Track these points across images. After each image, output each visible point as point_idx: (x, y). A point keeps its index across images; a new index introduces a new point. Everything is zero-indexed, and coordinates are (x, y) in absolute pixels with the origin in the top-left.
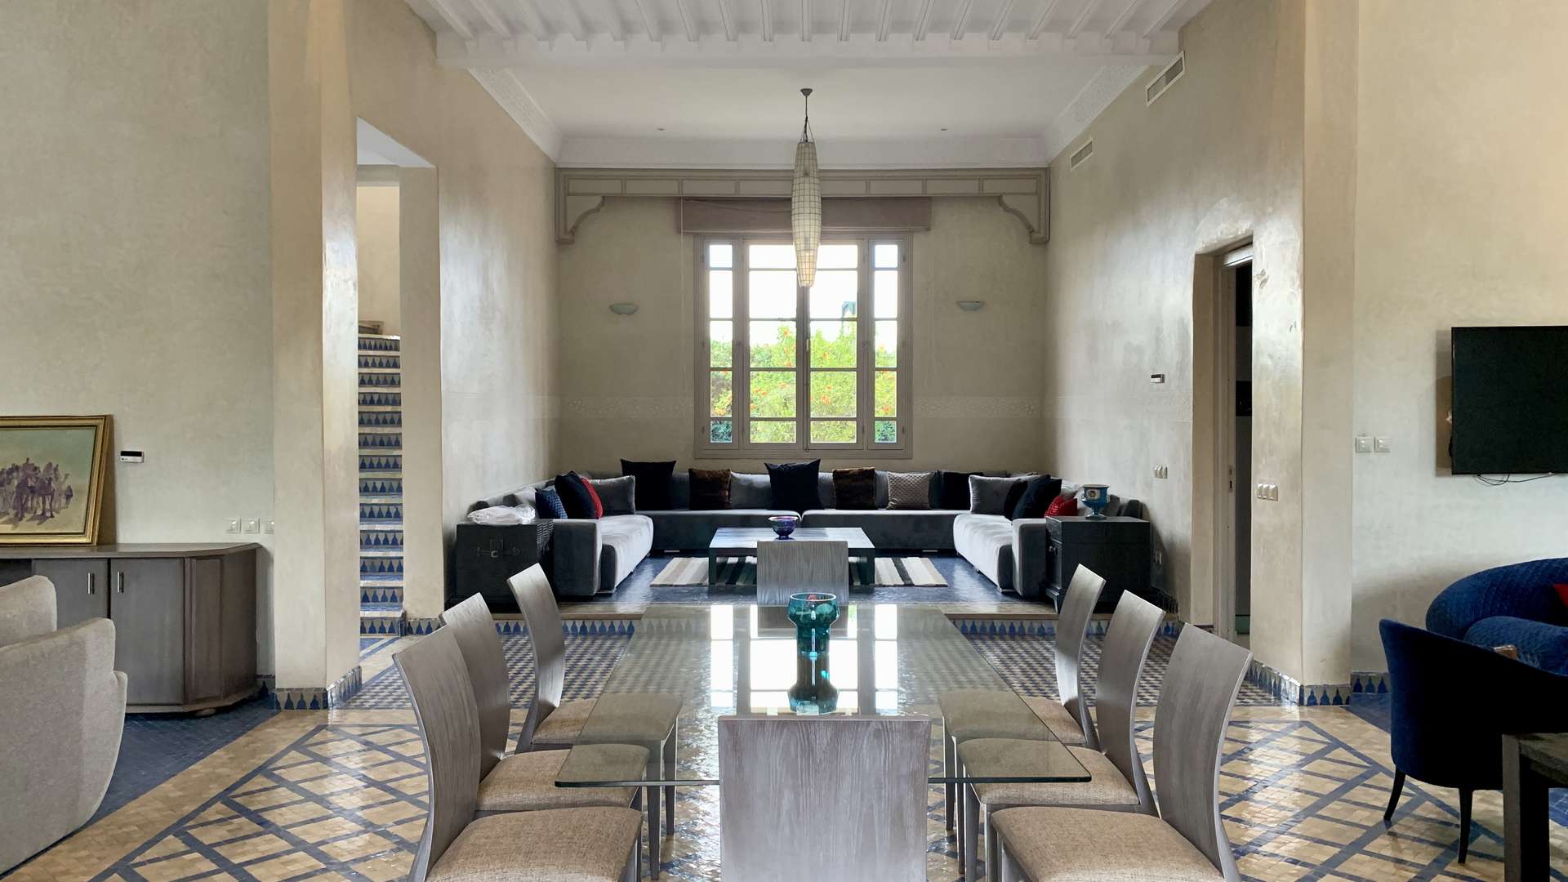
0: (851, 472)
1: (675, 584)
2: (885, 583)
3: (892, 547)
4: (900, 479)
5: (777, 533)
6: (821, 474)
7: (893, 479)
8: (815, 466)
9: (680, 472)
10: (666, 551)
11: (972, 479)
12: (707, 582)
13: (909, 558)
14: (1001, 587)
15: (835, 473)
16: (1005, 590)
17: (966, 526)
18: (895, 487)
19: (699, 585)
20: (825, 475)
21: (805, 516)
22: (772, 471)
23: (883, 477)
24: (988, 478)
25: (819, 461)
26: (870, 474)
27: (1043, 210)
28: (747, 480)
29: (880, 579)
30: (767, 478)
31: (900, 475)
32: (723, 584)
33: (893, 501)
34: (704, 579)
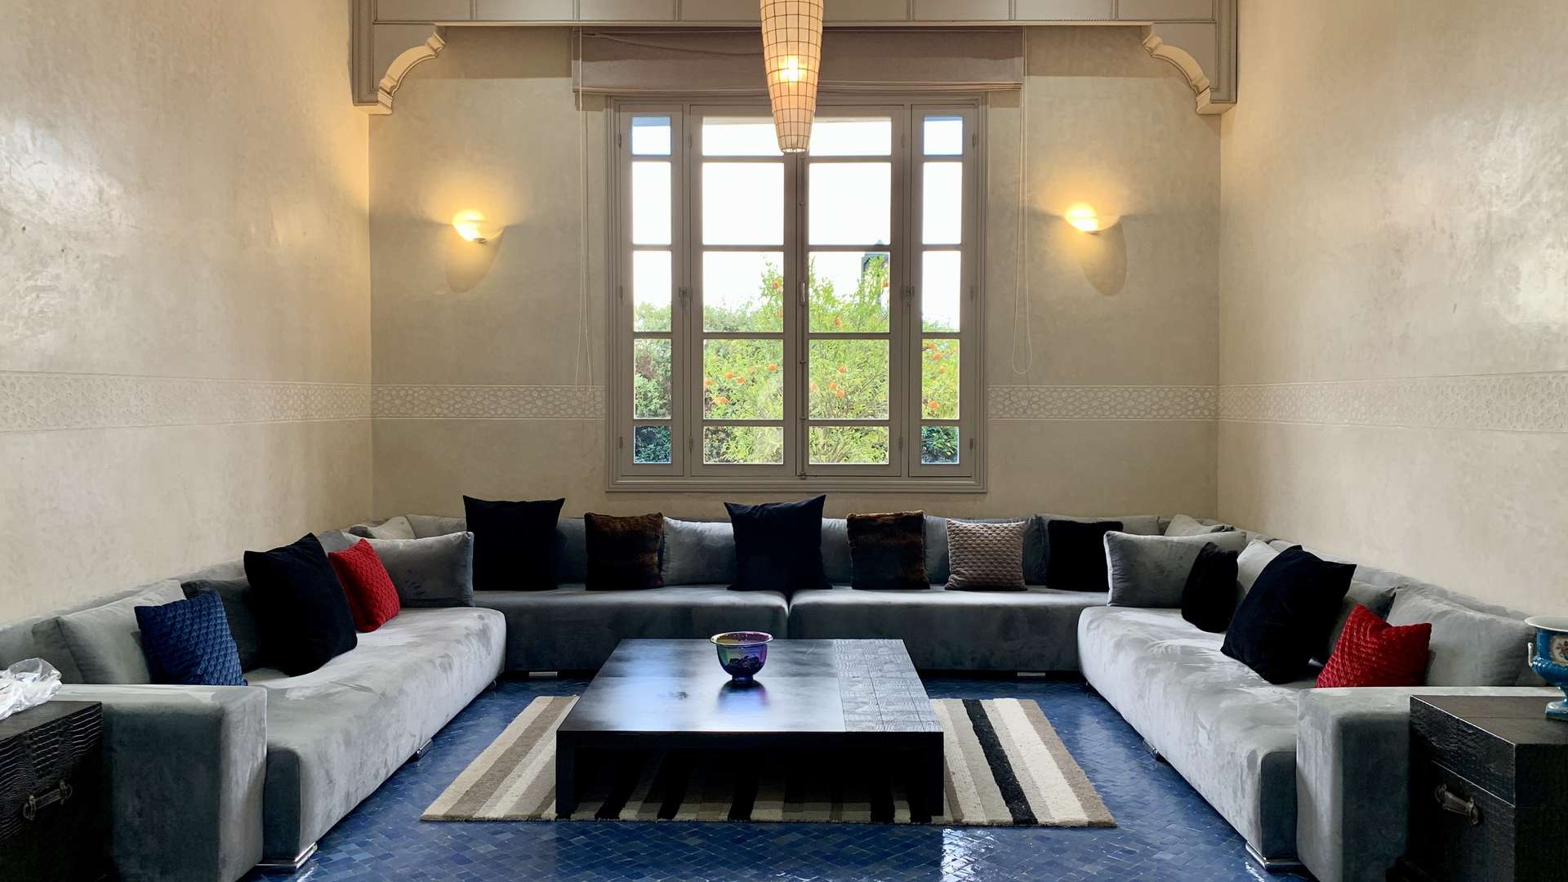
0: (880, 521)
1: (477, 815)
2: (970, 817)
3: (959, 668)
4: (968, 533)
5: (727, 669)
6: (826, 522)
7: (955, 532)
8: (816, 508)
9: (571, 517)
10: (531, 674)
11: (1111, 539)
12: (551, 812)
13: (995, 700)
14: (1266, 853)
15: (852, 521)
16: (1276, 863)
17: (1119, 646)
18: (960, 547)
19: (534, 819)
20: (834, 523)
21: (794, 606)
22: (737, 516)
23: (938, 526)
24: (1142, 537)
25: (823, 498)
26: (914, 524)
27: (1224, 46)
28: (694, 532)
29: (955, 805)
30: (727, 528)
31: (970, 525)
32: (589, 815)
33: (958, 573)
34: (545, 805)
